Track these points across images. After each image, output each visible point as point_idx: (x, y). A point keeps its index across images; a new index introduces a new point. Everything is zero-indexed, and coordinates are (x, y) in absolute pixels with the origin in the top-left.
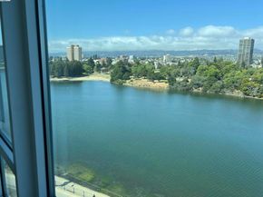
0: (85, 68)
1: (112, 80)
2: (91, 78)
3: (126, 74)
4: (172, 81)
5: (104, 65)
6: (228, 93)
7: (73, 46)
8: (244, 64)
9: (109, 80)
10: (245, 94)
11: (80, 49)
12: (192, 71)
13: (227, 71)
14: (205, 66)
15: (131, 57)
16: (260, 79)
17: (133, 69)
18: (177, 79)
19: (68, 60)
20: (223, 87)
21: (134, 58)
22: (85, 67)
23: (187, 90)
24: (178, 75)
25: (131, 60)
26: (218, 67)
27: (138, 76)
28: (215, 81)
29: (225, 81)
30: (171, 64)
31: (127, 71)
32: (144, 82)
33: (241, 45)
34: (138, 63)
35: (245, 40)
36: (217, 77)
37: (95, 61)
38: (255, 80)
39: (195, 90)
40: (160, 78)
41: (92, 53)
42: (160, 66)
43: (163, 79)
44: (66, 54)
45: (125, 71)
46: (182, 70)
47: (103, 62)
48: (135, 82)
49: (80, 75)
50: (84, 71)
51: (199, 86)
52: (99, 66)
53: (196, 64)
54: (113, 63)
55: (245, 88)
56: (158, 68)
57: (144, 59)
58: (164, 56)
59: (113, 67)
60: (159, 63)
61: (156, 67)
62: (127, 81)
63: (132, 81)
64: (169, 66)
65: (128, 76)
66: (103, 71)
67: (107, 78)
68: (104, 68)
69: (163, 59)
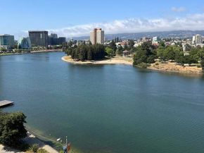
0: (107, 52)
1: (135, 63)
2: (113, 61)
3: (150, 57)
5: (126, 48)
7: (96, 30)
9: (131, 63)
11: (103, 32)
15: (155, 38)
17: (158, 53)
19: (91, 43)
21: (158, 39)
22: (108, 50)
25: (155, 41)
27: (164, 59)
31: (151, 54)
32: (171, 66)
34: (163, 45)
37: (117, 44)
41: (113, 35)
42: (188, 48)
44: (89, 37)
45: (149, 53)
47: (126, 45)
48: (160, 65)
49: (102, 58)
50: (107, 54)
52: (121, 49)
54: (136, 45)
56: (186, 50)
57: (169, 40)
58: (194, 37)
59: (135, 49)
60: (187, 45)
61: (184, 49)
62: (152, 65)
63: (157, 64)
64: (200, 48)
65: (153, 59)
66: (125, 54)
67: (130, 61)
68: (126, 51)
69: (192, 40)
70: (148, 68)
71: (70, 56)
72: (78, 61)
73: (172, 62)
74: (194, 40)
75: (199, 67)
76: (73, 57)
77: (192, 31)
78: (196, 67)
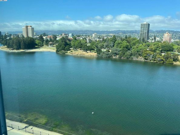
0: (37, 43)
1: (57, 51)
2: (41, 49)
3: (67, 47)
4: (99, 51)
5: (51, 40)
6: (135, 59)
7: (27, 27)
8: (143, 40)
9: (55, 51)
10: (145, 59)
11: (33, 29)
12: (112, 45)
13: (134, 44)
14: (120, 41)
15: (70, 35)
16: (154, 49)
17: (72, 43)
18: (102, 50)
19: (23, 37)
20: (131, 55)
21: (73, 35)
22: (37, 42)
23: (109, 57)
24: (102, 47)
25: (70, 37)
26: (128, 42)
27: (76, 48)
28: (127, 51)
29: (132, 51)
30: (98, 40)
31: (68, 44)
32: (80, 52)
33: (141, 27)
34: (76, 39)
35: (144, 24)
36: (128, 48)
37: (44, 37)
38: (151, 50)
39: (114, 57)
40: (91, 49)
41: (41, 31)
42: (90, 41)
43: (93, 50)
44: (22, 32)
45: (66, 44)
46: (105, 44)
47: (50, 38)
48: (74, 52)
49: (33, 47)
50: (37, 45)
51: (116, 54)
52: (47, 42)
53: (114, 39)
54: (58, 39)
55: (145, 55)
56: (89, 43)
57: (79, 36)
58: (93, 34)
59: (57, 41)
60: (90, 39)
61: (88, 42)
62: (68, 52)
63: (72, 51)
64: (97, 41)
65: (69, 48)
66: (51, 44)
67: (54, 49)
68: (51, 43)
69: (92, 37)
70: (66, 54)
71: (6, 46)
72: (13, 49)
73: (80, 50)
74: (93, 36)
75: (95, 53)
76: (8, 47)
77: (92, 31)
78: (93, 53)
